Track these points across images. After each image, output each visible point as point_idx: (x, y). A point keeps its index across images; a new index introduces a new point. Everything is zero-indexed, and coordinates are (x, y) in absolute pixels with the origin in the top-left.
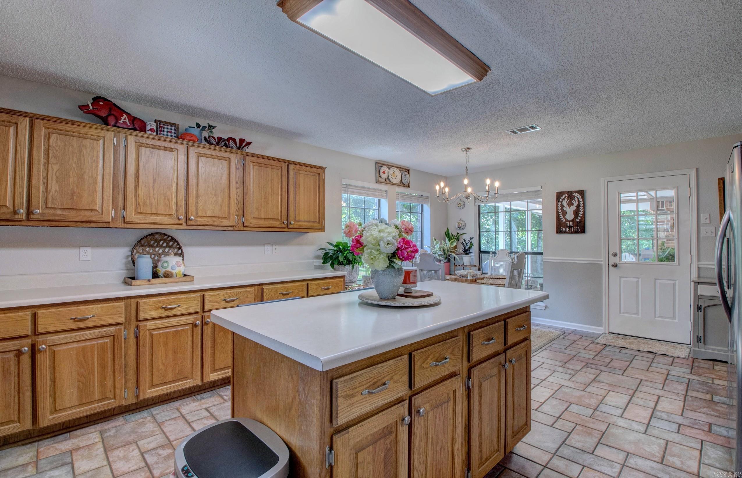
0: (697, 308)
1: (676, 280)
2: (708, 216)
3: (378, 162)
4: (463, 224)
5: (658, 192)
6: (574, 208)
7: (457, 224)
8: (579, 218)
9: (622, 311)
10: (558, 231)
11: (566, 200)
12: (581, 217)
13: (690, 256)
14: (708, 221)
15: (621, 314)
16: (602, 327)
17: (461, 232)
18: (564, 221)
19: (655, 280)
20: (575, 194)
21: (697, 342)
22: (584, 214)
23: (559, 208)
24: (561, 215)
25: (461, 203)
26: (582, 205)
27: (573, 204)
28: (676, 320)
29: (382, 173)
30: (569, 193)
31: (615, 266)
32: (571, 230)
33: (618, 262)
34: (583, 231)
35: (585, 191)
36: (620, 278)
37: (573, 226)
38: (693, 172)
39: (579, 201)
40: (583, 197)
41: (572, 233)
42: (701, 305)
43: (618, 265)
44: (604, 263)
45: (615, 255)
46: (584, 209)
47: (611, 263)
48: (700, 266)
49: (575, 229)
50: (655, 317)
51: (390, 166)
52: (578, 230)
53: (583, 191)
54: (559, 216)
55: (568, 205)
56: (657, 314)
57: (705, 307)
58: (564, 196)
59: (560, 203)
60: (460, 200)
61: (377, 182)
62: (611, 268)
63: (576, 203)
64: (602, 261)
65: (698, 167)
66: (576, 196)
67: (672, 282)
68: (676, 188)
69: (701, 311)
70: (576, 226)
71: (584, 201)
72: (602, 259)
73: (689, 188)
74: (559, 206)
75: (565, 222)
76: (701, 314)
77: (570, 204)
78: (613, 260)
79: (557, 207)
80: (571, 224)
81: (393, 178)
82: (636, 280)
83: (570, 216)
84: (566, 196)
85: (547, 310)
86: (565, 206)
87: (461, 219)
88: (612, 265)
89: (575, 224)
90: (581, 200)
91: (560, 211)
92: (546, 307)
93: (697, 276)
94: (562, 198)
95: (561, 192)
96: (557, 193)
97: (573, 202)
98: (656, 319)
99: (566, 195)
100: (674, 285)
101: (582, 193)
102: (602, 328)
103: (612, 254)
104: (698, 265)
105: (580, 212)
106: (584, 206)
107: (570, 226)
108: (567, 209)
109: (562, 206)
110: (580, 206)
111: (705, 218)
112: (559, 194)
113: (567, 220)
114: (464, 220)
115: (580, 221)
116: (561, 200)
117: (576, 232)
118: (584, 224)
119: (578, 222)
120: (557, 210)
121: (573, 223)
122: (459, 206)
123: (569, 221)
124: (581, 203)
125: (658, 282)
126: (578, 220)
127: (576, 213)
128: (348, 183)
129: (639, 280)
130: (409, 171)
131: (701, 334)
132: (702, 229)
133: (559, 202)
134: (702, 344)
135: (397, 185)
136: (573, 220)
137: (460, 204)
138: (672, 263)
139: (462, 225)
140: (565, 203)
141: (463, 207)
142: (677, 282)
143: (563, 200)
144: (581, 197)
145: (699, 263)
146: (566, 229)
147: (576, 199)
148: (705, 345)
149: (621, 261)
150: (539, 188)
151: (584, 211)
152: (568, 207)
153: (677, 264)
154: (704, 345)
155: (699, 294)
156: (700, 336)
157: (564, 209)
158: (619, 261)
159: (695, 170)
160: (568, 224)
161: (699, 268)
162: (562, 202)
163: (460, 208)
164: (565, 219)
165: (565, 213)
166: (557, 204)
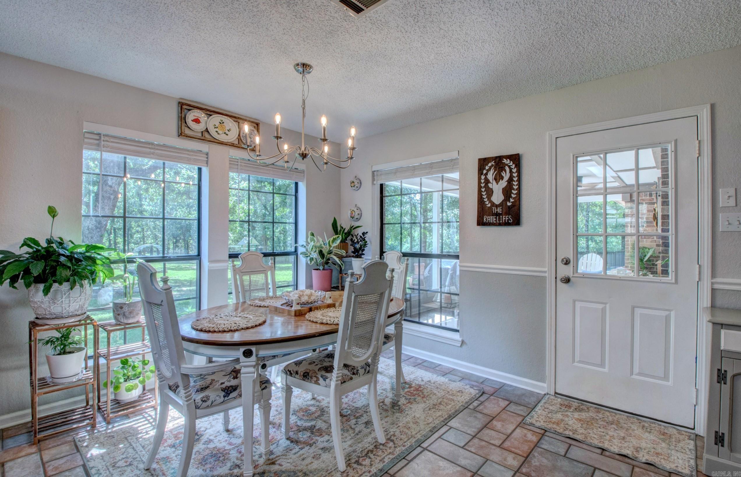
0: (718, 376)
1: (670, 310)
2: (732, 192)
3: (181, 101)
4: (357, 212)
5: (641, 152)
6: (503, 183)
7: (350, 212)
8: (512, 200)
9: (577, 359)
10: (481, 223)
11: (492, 171)
12: (514, 198)
13: (698, 266)
14: (732, 202)
15: (576, 364)
16: (544, 382)
17: (356, 224)
18: (489, 205)
19: (633, 308)
20: (506, 161)
21: (716, 444)
22: (519, 194)
23: (483, 185)
24: (485, 197)
25: (355, 181)
26: (515, 179)
27: (502, 178)
28: (669, 382)
29: (193, 121)
30: (498, 160)
31: (567, 280)
32: (499, 221)
33: (571, 275)
34: (517, 221)
35: (522, 155)
36: (574, 301)
37: (501, 214)
38: (705, 110)
39: (511, 172)
40: (518, 166)
41: (500, 225)
42: (725, 371)
43: (572, 279)
44: (550, 277)
45: (567, 262)
46: (519, 185)
47: (560, 276)
48: (716, 286)
49: (505, 218)
50: (632, 374)
51: (210, 112)
52: (509, 219)
53: (518, 155)
54: (482, 197)
55: (495, 179)
56: (636, 370)
57: (734, 376)
58: (490, 165)
59: (483, 177)
60: (356, 177)
61: (181, 134)
62: (561, 285)
63: (506, 176)
64: (545, 272)
65: (713, 102)
66: (507, 165)
67: (664, 313)
68: (673, 143)
69: (725, 383)
70: (506, 214)
71: (519, 172)
72: (546, 269)
73: (697, 142)
74: (483, 181)
75: (490, 208)
76: (726, 388)
77: (498, 178)
78: (564, 271)
79: (480, 183)
80: (499, 210)
81: (220, 132)
82: (601, 306)
83: (498, 198)
84: (492, 165)
85: (464, 347)
86: (491, 181)
87: (356, 205)
88: (561, 280)
89: (504, 211)
90: (514, 170)
91: (483, 190)
92: (463, 342)
93: (709, 305)
94: (487, 168)
95: (485, 159)
96: (480, 160)
97: (503, 174)
98: (634, 377)
99: (493, 163)
100: (668, 318)
101: (516, 159)
102: (545, 385)
103: (562, 260)
104: (712, 283)
105: (513, 191)
106: (519, 180)
107: (497, 215)
108: (493, 185)
109: (487, 181)
110: (512, 180)
111: (726, 197)
112: (482, 162)
113: (493, 204)
114: (360, 207)
115: (513, 205)
116: (485, 172)
117: (507, 224)
118: (519, 209)
119: (509, 206)
120: (480, 187)
121: (502, 209)
122: (352, 185)
123: (497, 206)
124: (515, 175)
125: (638, 311)
126: (509, 204)
127: (507, 192)
128: (103, 132)
129: (605, 307)
130: (258, 124)
131: (724, 429)
132: (721, 216)
133: (482, 174)
134: (725, 450)
135: (232, 145)
136: (501, 205)
137: (353, 182)
138: (664, 279)
139: (357, 214)
140: (491, 176)
141: (359, 188)
142: (673, 314)
143: (488, 171)
144: (514, 165)
145: (714, 280)
146: (492, 219)
147: (507, 169)
148: (731, 451)
149: (577, 272)
150: (454, 155)
151: (519, 189)
152: (494, 182)
153: (673, 281)
154: (728, 452)
155: (722, 348)
156: (723, 434)
157: (490, 185)
158: (573, 274)
159: (709, 107)
160: (495, 210)
161: (713, 290)
162: (486, 174)
163: (354, 188)
164: (491, 202)
165: (490, 192)
166: (479, 179)
